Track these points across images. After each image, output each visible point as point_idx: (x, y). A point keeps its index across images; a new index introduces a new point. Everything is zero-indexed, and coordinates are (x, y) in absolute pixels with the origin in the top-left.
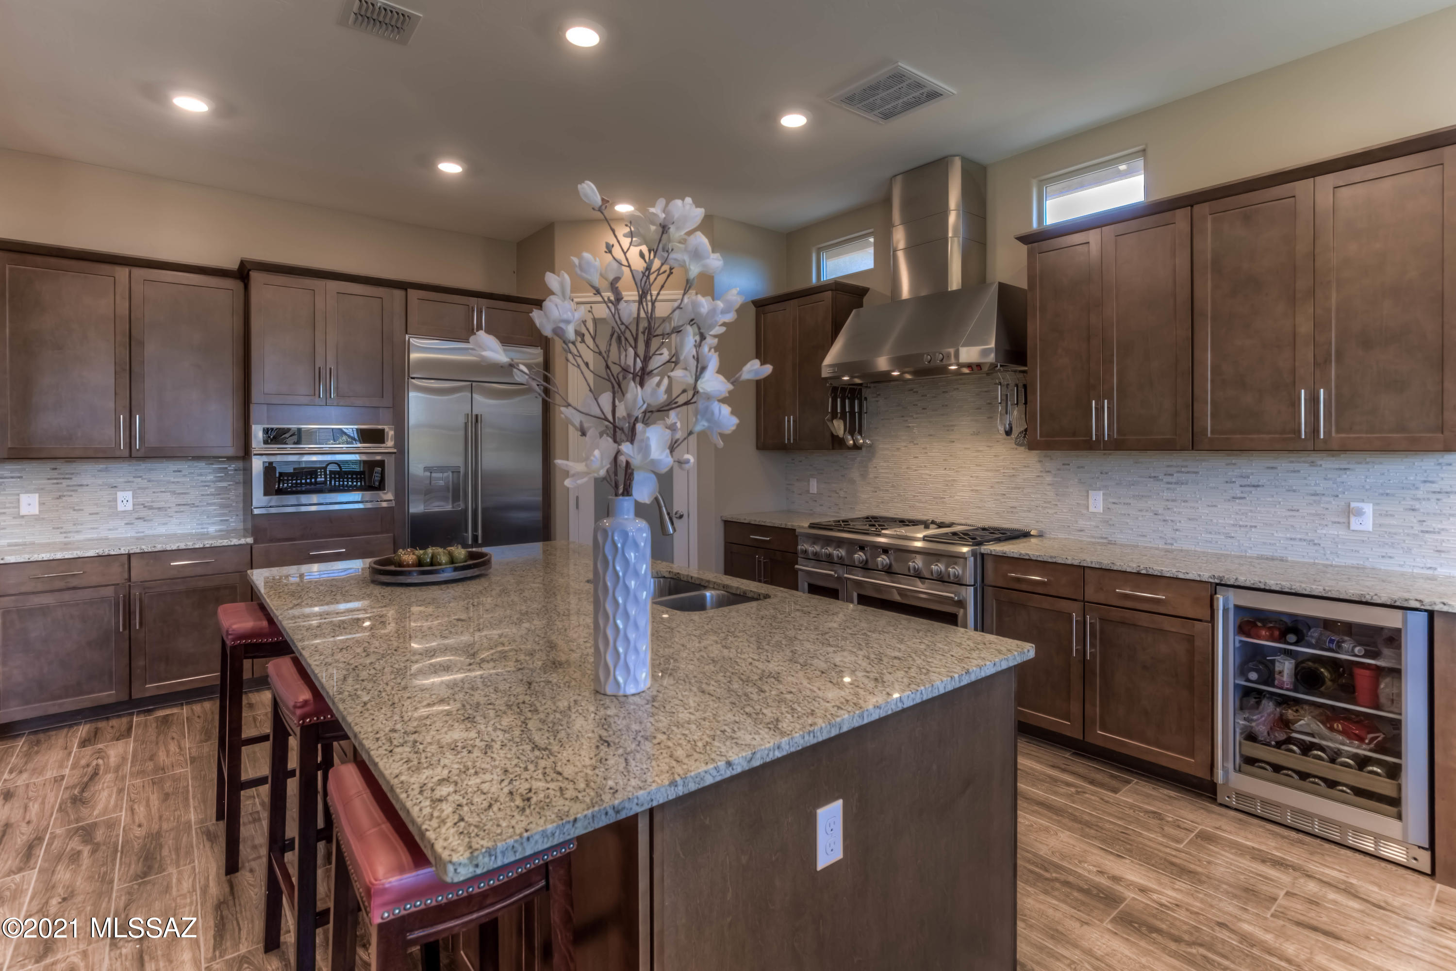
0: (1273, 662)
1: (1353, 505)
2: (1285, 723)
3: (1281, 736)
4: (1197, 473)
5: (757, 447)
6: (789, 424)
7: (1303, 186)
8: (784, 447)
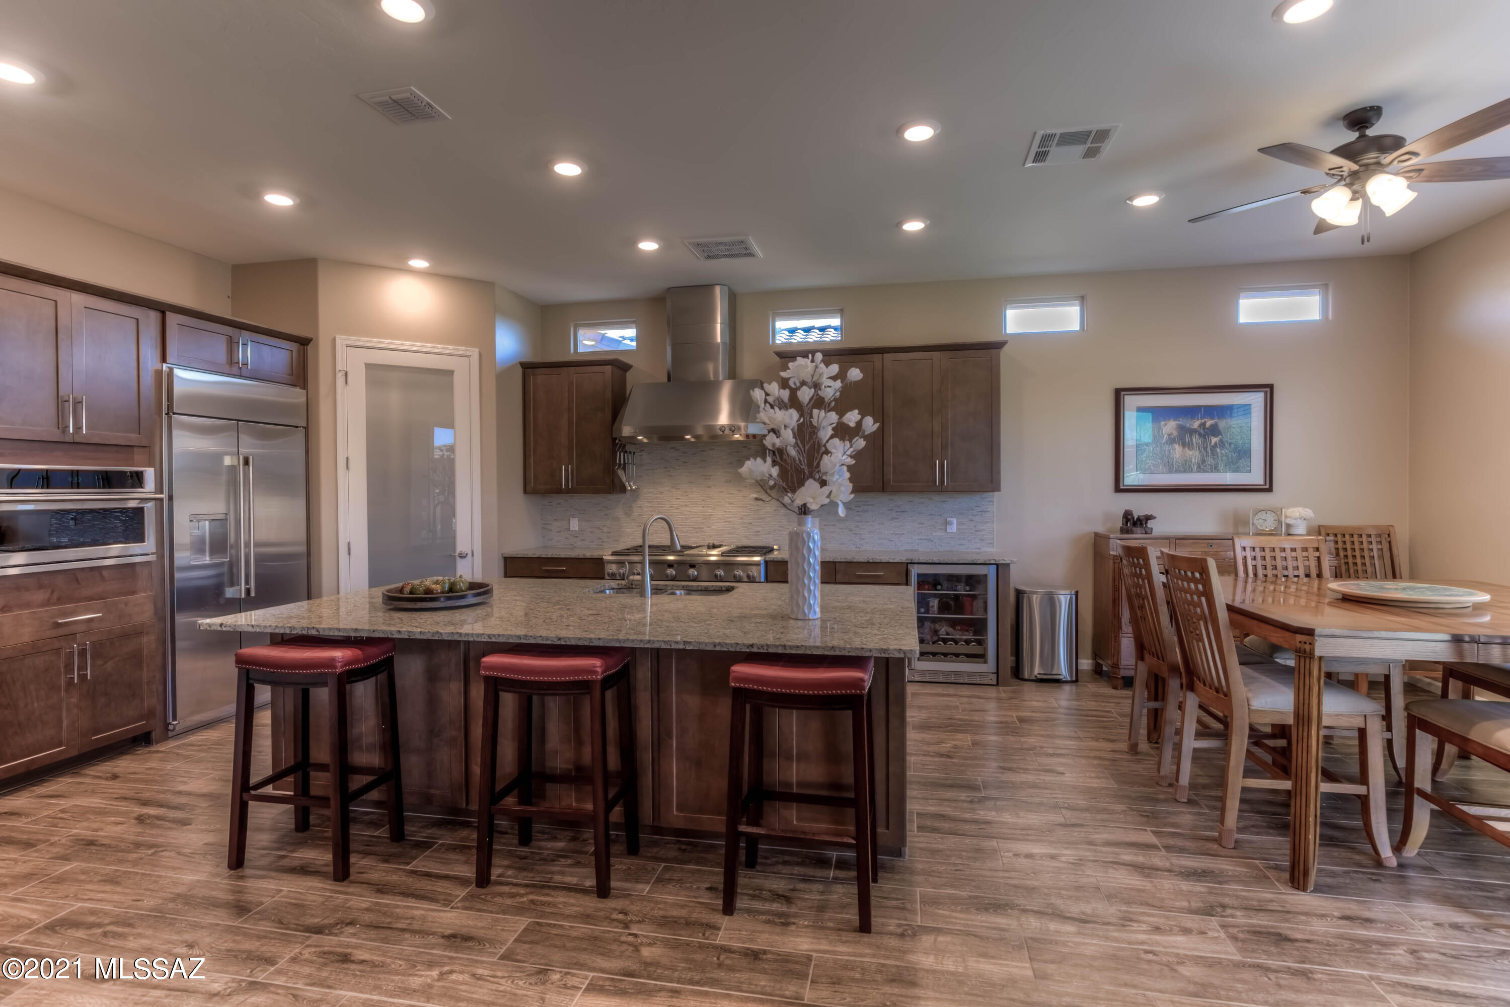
0: (929, 602)
1: (948, 519)
2: (936, 632)
3: (936, 638)
4: (873, 505)
5: (525, 492)
6: (566, 472)
7: (936, 355)
8: (559, 491)
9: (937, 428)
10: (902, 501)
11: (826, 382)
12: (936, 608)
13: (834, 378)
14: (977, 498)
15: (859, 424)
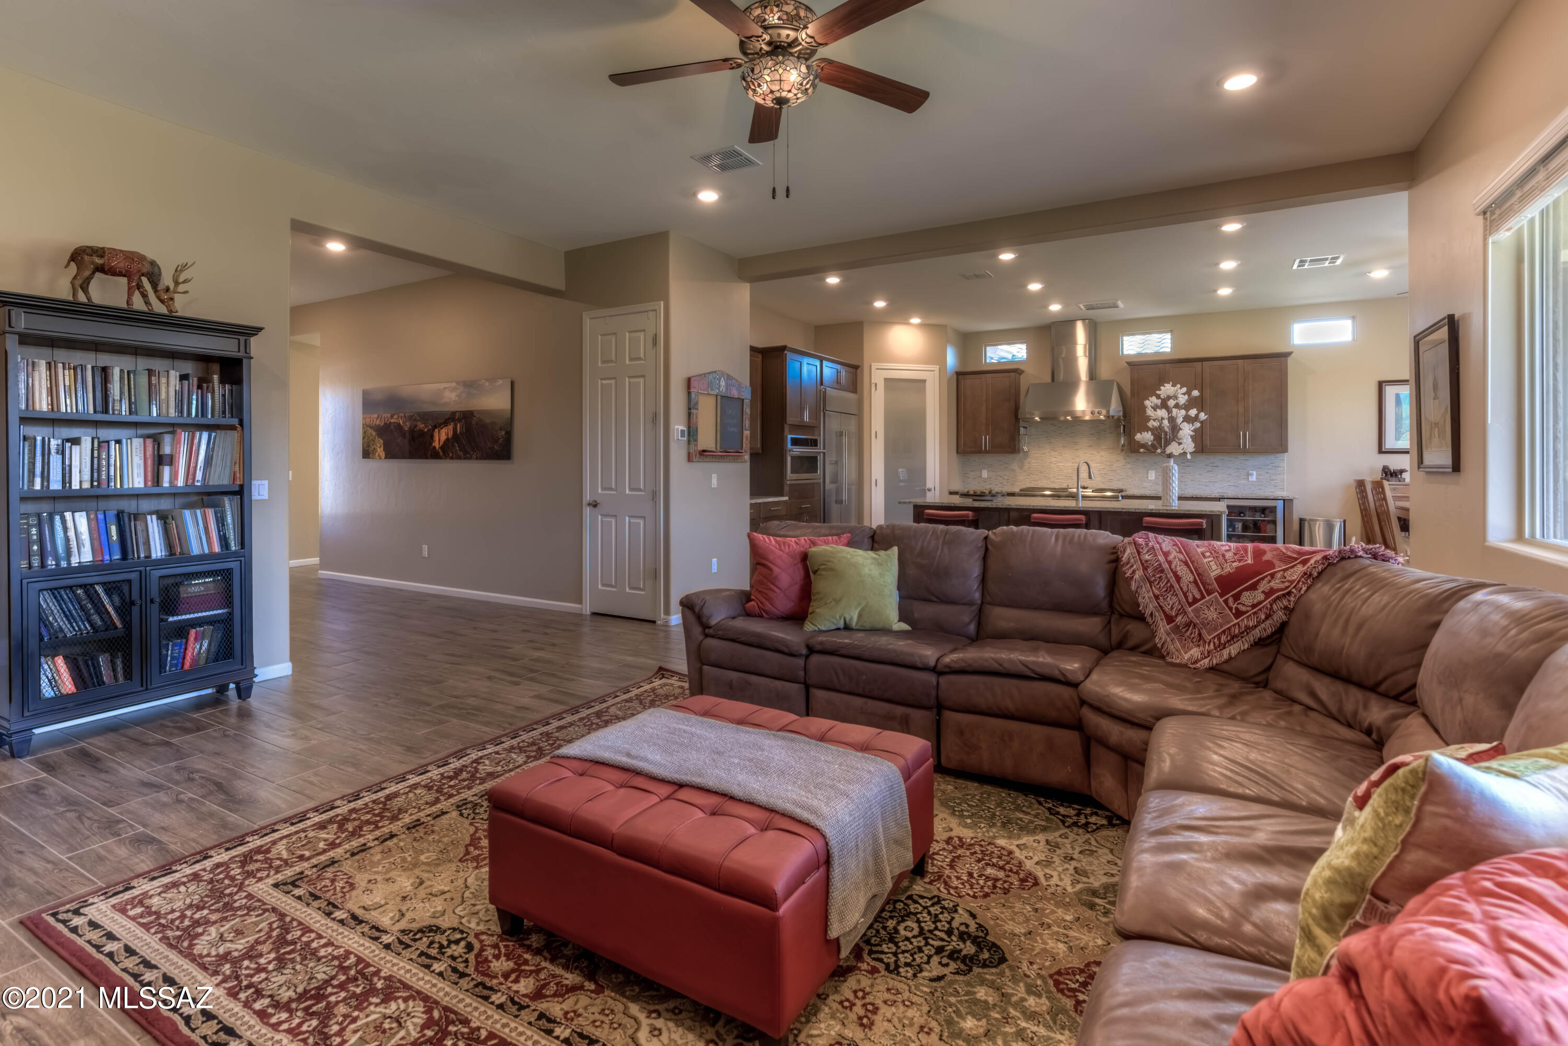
1: (1250, 472)
5: (957, 452)
6: (985, 440)
7: (1240, 362)
8: (980, 452)
9: (1241, 410)
10: (1217, 459)
11: (1180, 396)
12: (1240, 529)
13: (1184, 394)
14: (1271, 457)
15: (1197, 416)
